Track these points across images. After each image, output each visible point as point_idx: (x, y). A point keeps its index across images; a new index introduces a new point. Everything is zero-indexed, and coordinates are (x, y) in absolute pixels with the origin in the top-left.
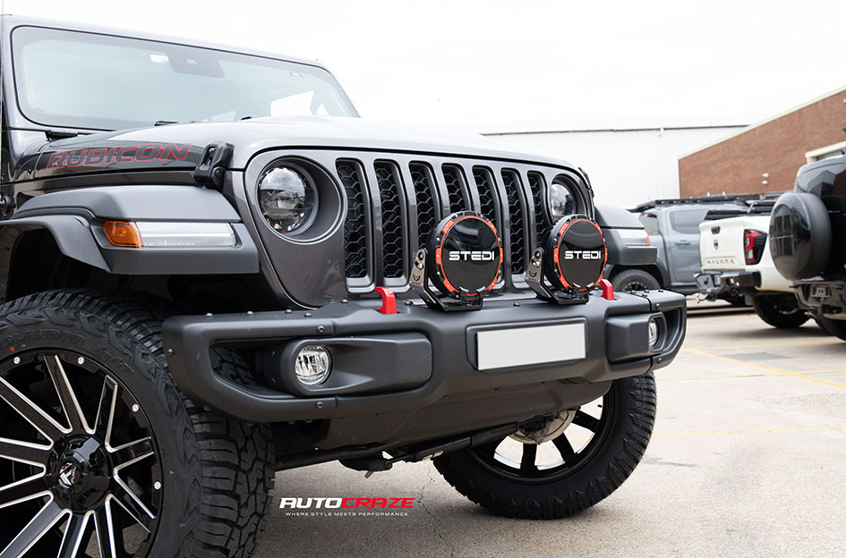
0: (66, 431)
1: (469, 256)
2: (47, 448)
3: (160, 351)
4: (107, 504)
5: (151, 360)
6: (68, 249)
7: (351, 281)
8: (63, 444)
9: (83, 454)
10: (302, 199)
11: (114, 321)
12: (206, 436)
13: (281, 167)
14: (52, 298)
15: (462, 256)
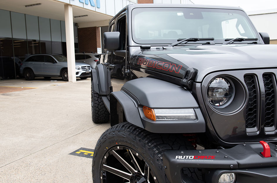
5: (160, 163)
7: (248, 130)
10: (227, 90)
11: (148, 143)
14: (129, 128)
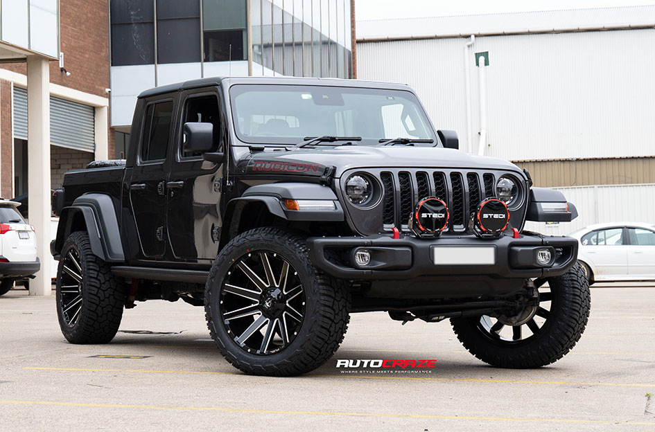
0: (267, 286)
1: (431, 216)
2: (260, 293)
3: (306, 251)
4: (284, 315)
6: (272, 211)
7: (385, 226)
8: (266, 291)
9: (274, 294)
11: (288, 239)
12: (322, 284)
13: (357, 175)
14: (264, 230)
15: (428, 216)
